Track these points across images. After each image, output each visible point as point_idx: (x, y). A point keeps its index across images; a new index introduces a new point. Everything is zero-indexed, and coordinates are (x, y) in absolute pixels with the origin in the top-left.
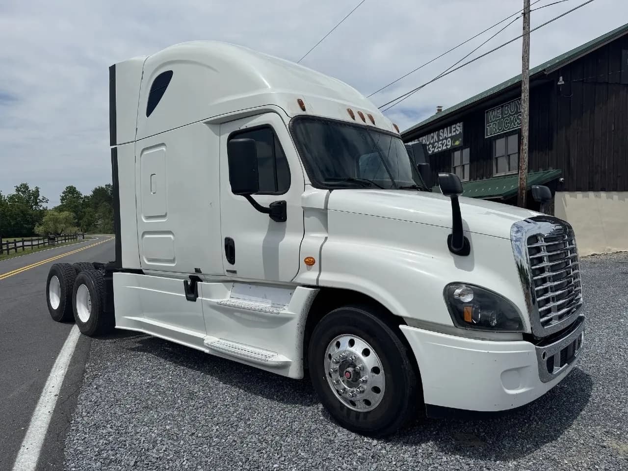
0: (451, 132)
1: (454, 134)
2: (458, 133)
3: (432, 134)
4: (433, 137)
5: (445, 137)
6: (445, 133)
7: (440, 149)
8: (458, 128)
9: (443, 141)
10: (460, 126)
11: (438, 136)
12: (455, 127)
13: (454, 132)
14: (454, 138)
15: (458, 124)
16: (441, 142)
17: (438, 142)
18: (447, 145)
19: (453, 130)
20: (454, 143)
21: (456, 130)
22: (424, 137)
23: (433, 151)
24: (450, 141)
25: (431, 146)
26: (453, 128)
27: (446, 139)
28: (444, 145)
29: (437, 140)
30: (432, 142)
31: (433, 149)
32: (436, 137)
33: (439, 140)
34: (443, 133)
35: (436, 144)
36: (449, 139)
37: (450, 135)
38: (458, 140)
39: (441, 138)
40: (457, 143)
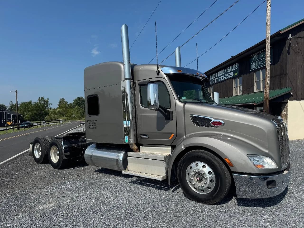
0: (233, 69)
1: (234, 69)
2: (236, 68)
3: (224, 70)
4: (224, 71)
5: (230, 71)
6: (230, 69)
7: (228, 78)
8: (236, 66)
9: (229, 74)
10: (237, 65)
11: (227, 70)
12: (235, 66)
13: (235, 68)
14: (234, 72)
15: (237, 64)
16: (228, 74)
17: (227, 74)
18: (231, 75)
19: (234, 67)
20: (234, 74)
21: (236, 67)
22: (220, 71)
23: (224, 79)
24: (233, 73)
25: (223, 76)
26: (234, 66)
27: (231, 72)
28: (230, 75)
29: (226, 73)
30: (224, 74)
31: (224, 78)
32: (225, 71)
33: (227, 73)
34: (229, 69)
35: (226, 75)
36: (232, 72)
37: (232, 70)
38: (237, 72)
39: (228, 72)
40: (236, 74)
